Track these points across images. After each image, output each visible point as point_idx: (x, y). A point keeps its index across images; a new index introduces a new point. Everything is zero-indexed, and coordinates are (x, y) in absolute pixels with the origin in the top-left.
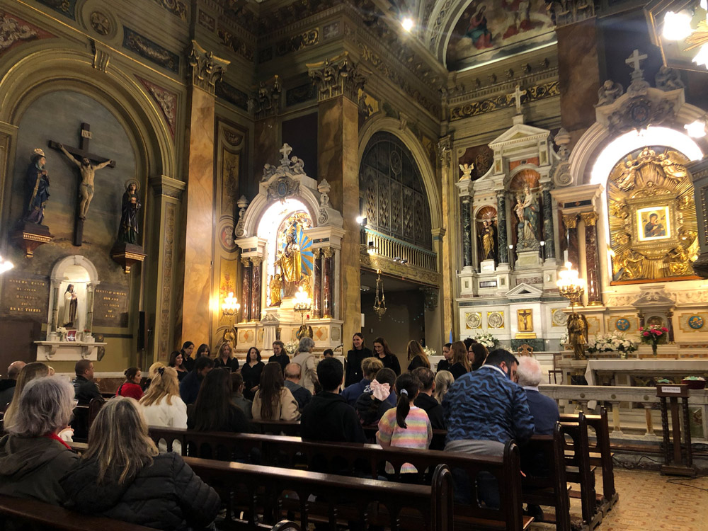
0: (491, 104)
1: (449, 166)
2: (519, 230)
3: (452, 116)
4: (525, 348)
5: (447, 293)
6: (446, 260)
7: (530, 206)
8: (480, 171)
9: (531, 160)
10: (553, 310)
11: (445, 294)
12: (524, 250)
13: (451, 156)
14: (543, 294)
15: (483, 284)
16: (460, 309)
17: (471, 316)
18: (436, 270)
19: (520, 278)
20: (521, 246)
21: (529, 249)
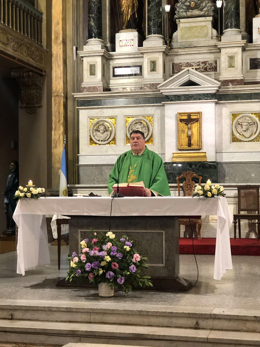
4: (189, 178)
5: (57, 84)
6: (57, 28)
10: (234, 115)
11: (54, 86)
12: (189, 14)
14: (220, 87)
15: (118, 71)
16: (80, 111)
17: (98, 123)
18: (41, 42)
19: (180, 61)
20: (184, 7)
21: (196, 12)
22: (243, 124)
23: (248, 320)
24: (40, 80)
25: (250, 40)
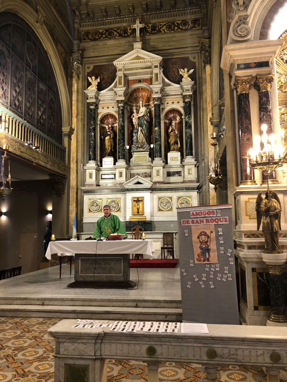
0: (115, 33)
1: (78, 77)
2: (134, 134)
3: (83, 38)
4: (137, 229)
5: (73, 182)
6: (73, 155)
7: (143, 116)
8: (104, 85)
9: (145, 80)
10: (159, 198)
11: (71, 183)
12: (138, 150)
13: (81, 70)
14: (152, 185)
15: (104, 177)
16: (84, 196)
17: (93, 202)
18: (65, 162)
19: (134, 172)
20: (136, 147)
21: (141, 149)
22: (164, 202)
23: (161, 302)
24: (64, 181)
25: (167, 163)
